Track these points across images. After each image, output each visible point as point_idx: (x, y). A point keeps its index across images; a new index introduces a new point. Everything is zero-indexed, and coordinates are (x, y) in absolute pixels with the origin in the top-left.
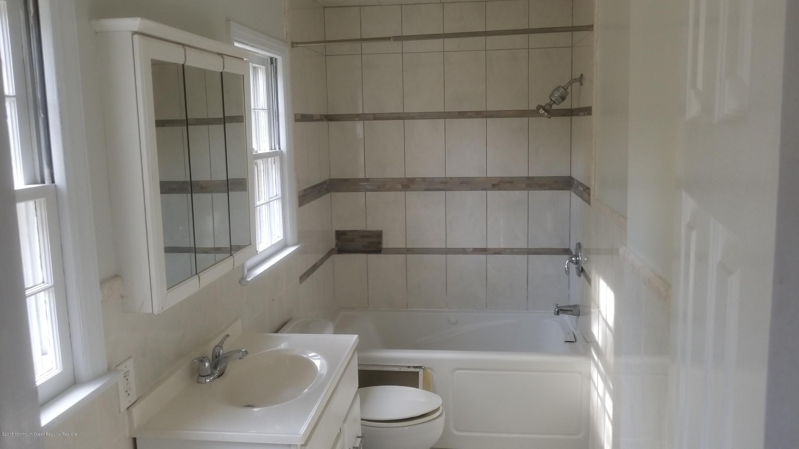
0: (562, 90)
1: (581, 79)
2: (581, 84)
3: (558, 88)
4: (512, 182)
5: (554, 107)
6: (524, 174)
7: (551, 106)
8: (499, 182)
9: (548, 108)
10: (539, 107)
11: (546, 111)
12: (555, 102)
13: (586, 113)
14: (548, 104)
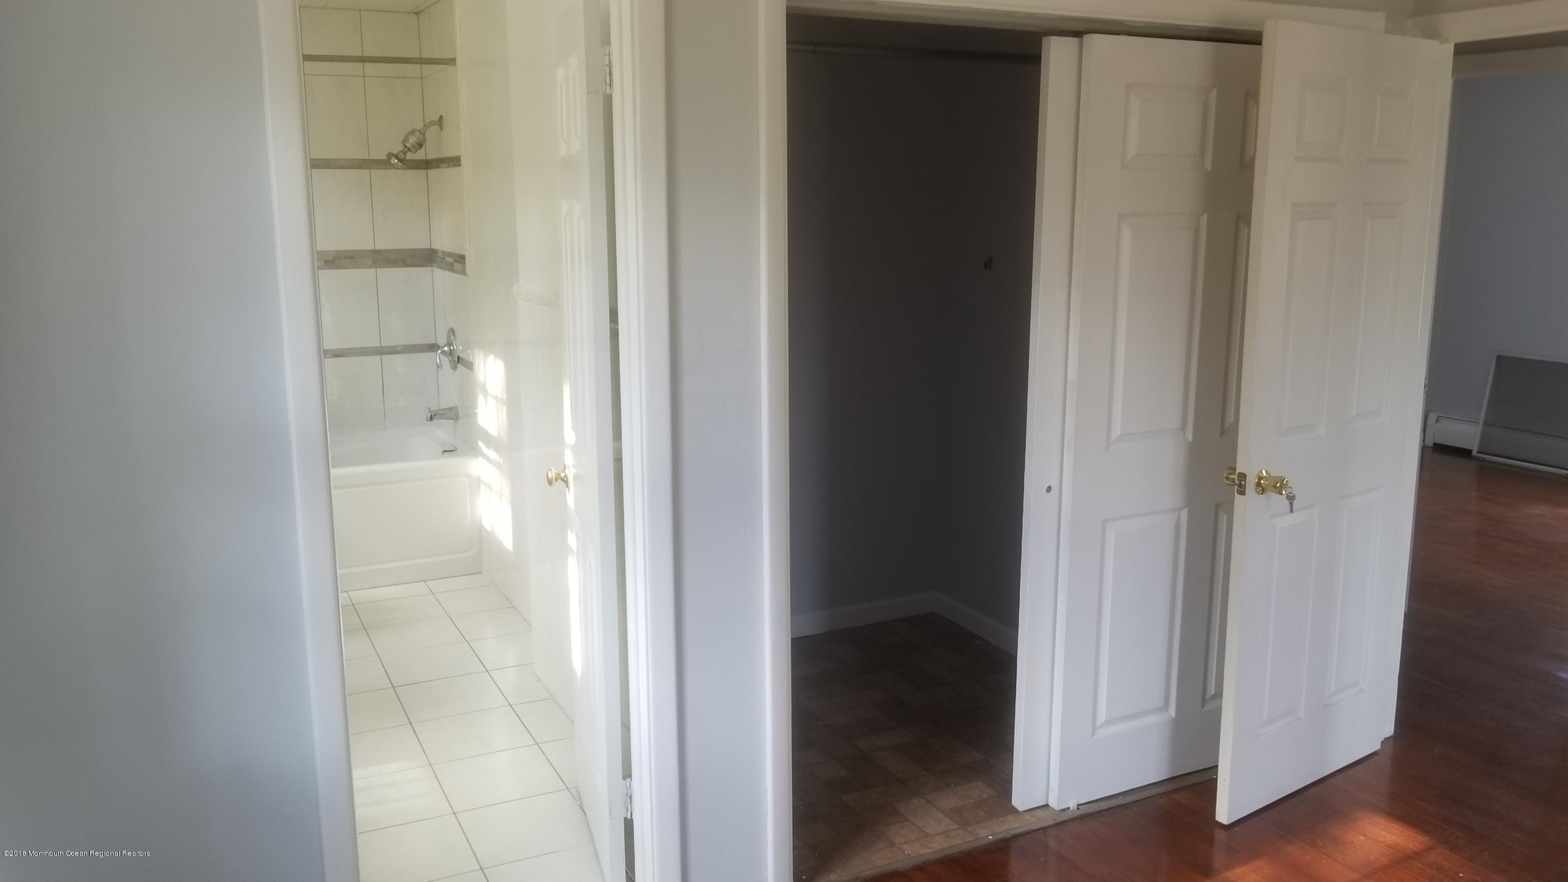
0: (417, 134)
1: (440, 121)
2: (441, 128)
3: (413, 132)
4: (354, 258)
5: (410, 156)
6: (370, 246)
7: (405, 154)
8: (334, 257)
9: (401, 155)
10: (390, 155)
11: (400, 160)
12: (410, 150)
13: (451, 164)
14: (400, 151)
